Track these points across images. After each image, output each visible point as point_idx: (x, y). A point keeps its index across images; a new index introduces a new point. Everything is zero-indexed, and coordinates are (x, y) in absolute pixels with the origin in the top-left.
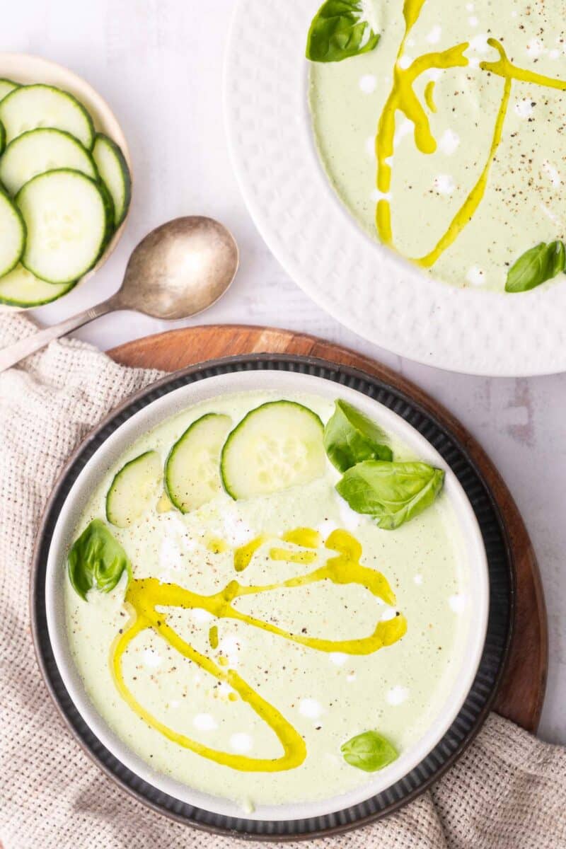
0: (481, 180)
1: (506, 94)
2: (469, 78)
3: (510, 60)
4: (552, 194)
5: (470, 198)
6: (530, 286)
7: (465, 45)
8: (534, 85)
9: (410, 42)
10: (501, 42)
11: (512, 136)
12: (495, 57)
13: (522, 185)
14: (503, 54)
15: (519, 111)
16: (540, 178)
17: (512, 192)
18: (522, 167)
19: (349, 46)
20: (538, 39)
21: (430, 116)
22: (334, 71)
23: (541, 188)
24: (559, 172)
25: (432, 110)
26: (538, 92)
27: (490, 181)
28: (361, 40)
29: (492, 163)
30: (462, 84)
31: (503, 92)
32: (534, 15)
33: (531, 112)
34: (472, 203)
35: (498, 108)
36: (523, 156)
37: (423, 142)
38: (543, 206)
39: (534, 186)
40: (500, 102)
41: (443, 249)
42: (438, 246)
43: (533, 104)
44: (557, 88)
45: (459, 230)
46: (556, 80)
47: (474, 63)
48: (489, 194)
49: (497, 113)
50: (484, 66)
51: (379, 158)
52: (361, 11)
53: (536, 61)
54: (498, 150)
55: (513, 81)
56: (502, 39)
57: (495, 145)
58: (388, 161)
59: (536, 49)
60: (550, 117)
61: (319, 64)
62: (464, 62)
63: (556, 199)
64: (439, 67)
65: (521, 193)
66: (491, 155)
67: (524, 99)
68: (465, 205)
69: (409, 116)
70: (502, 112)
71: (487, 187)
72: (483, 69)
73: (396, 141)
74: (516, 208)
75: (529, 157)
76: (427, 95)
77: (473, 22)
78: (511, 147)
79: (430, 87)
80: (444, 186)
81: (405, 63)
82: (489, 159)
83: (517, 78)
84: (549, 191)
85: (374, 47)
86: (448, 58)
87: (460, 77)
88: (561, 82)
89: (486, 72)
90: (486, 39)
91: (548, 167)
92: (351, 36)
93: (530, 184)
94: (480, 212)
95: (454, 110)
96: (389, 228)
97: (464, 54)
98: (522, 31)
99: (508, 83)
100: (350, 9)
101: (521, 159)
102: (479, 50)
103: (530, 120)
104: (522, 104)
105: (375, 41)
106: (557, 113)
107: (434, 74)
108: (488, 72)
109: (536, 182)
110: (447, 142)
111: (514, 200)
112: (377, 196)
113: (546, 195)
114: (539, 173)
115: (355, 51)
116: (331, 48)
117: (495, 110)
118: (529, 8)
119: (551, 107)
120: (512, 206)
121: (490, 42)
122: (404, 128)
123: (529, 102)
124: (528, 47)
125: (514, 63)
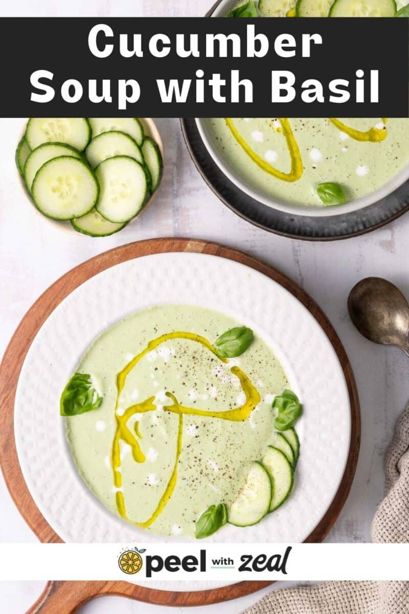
0: (174, 474)
1: (181, 422)
2: (158, 417)
3: (180, 403)
4: (215, 477)
5: (169, 485)
6: (209, 533)
7: (152, 398)
8: (196, 416)
9: (121, 400)
10: (173, 394)
11: (188, 447)
12: (171, 403)
13: (197, 475)
14: (176, 401)
15: (189, 432)
16: (207, 469)
17: (192, 479)
18: (195, 464)
19: (86, 404)
20: (194, 390)
21: (139, 441)
22: (79, 420)
23: (208, 474)
24: (217, 464)
25: (140, 437)
26: (199, 420)
27: (179, 475)
28: (93, 399)
29: (179, 464)
30: (154, 420)
31: (179, 422)
32: (190, 376)
33: (196, 432)
34: (170, 488)
35: (177, 431)
36: (196, 458)
37: (137, 457)
38: (210, 485)
39: (203, 474)
40: (178, 428)
41: (157, 516)
42: (153, 515)
43: (197, 427)
44: (209, 416)
45: (165, 504)
46: (208, 412)
47: (160, 408)
48: (179, 482)
49: (177, 434)
50: (165, 409)
51: (113, 468)
52: (91, 383)
53: (195, 402)
54: (181, 457)
55: (183, 414)
56: (173, 392)
57: (179, 453)
58: (118, 469)
59: (193, 396)
60: (208, 433)
61: (69, 417)
62: (154, 408)
63: (217, 480)
64: (140, 412)
65: (197, 479)
66: (177, 460)
67: (191, 425)
68: (167, 490)
69: (127, 441)
70: (180, 433)
71: (177, 478)
72: (165, 411)
73: (122, 457)
74: (195, 488)
75: (198, 458)
76: (136, 429)
77: (156, 384)
78: (188, 453)
79: (136, 424)
80: (152, 480)
81: (120, 412)
82: (177, 462)
83: (186, 413)
84: (213, 475)
85: (100, 405)
86: (145, 406)
87: (154, 416)
88: (211, 412)
89: (167, 412)
90: (165, 393)
91: (210, 462)
92: (87, 398)
93: (201, 473)
94: (175, 493)
95: (152, 436)
96: (124, 507)
97: (153, 403)
98: (184, 386)
99: (181, 416)
100: (84, 383)
101: (195, 459)
102: (161, 399)
103: (196, 437)
104: (191, 428)
105: (101, 401)
106: (211, 430)
107: (138, 417)
108: (168, 412)
109: (205, 471)
110: (151, 455)
111: (194, 484)
112: (115, 490)
113: (211, 478)
114: (206, 466)
115: (89, 408)
116: (76, 406)
117: (176, 433)
118: (186, 372)
119: (208, 427)
120: (193, 487)
121: (168, 394)
122: (125, 449)
123: (194, 426)
124: (189, 395)
125: (183, 405)
